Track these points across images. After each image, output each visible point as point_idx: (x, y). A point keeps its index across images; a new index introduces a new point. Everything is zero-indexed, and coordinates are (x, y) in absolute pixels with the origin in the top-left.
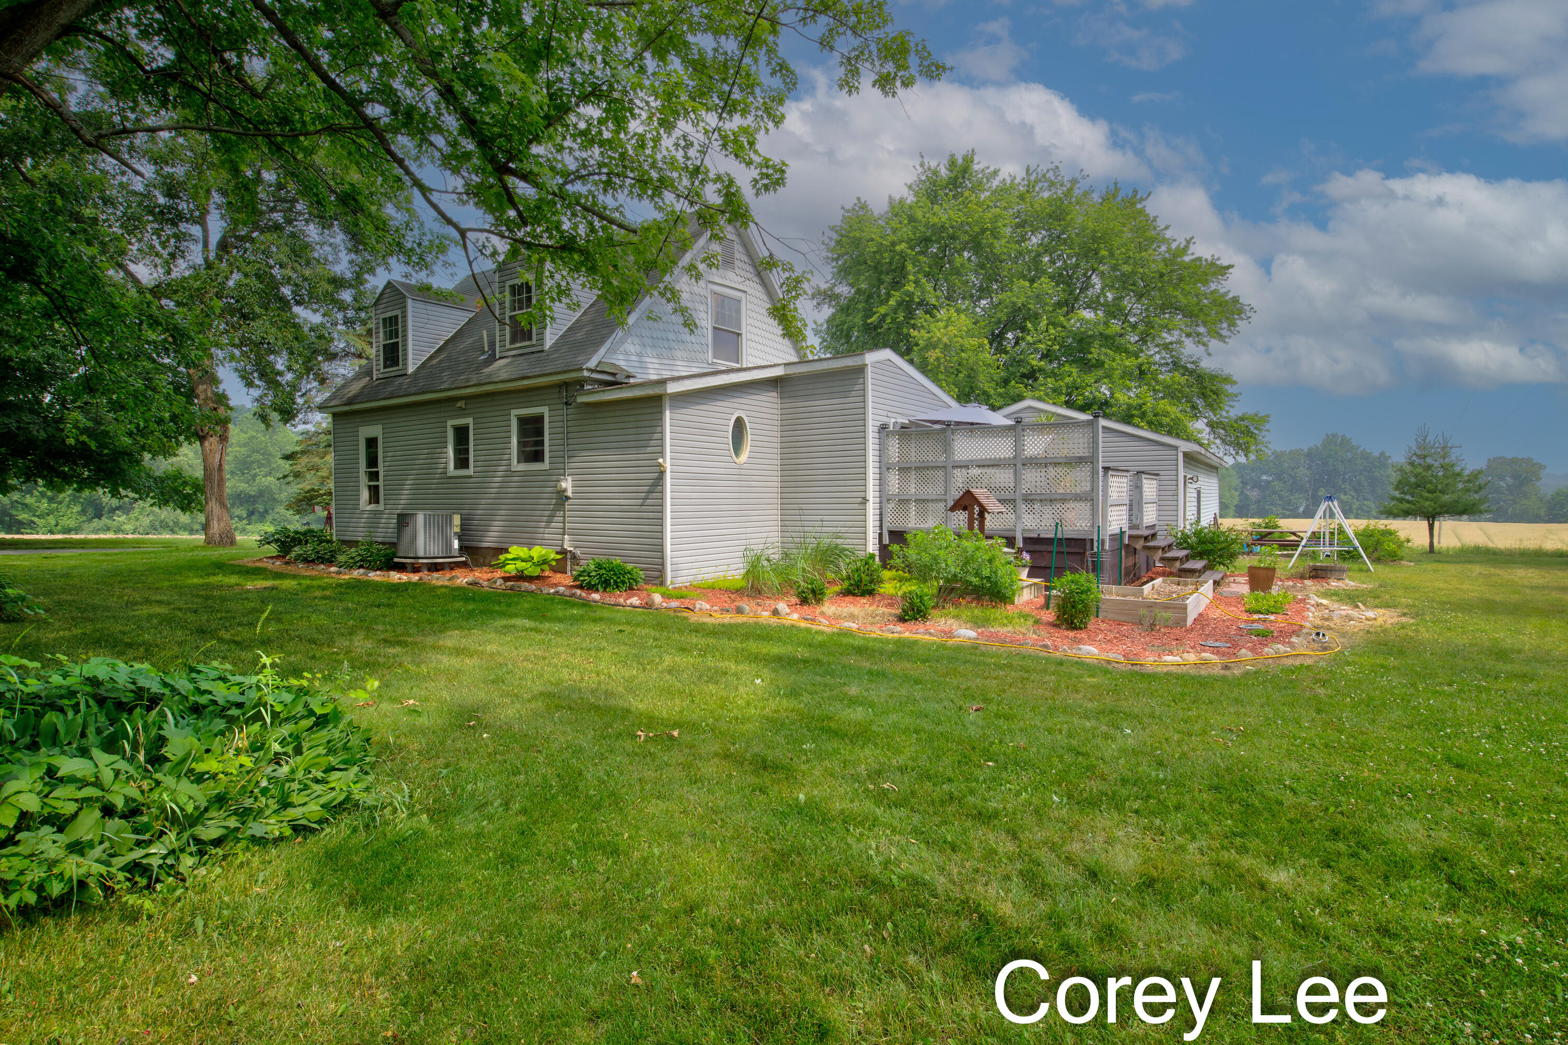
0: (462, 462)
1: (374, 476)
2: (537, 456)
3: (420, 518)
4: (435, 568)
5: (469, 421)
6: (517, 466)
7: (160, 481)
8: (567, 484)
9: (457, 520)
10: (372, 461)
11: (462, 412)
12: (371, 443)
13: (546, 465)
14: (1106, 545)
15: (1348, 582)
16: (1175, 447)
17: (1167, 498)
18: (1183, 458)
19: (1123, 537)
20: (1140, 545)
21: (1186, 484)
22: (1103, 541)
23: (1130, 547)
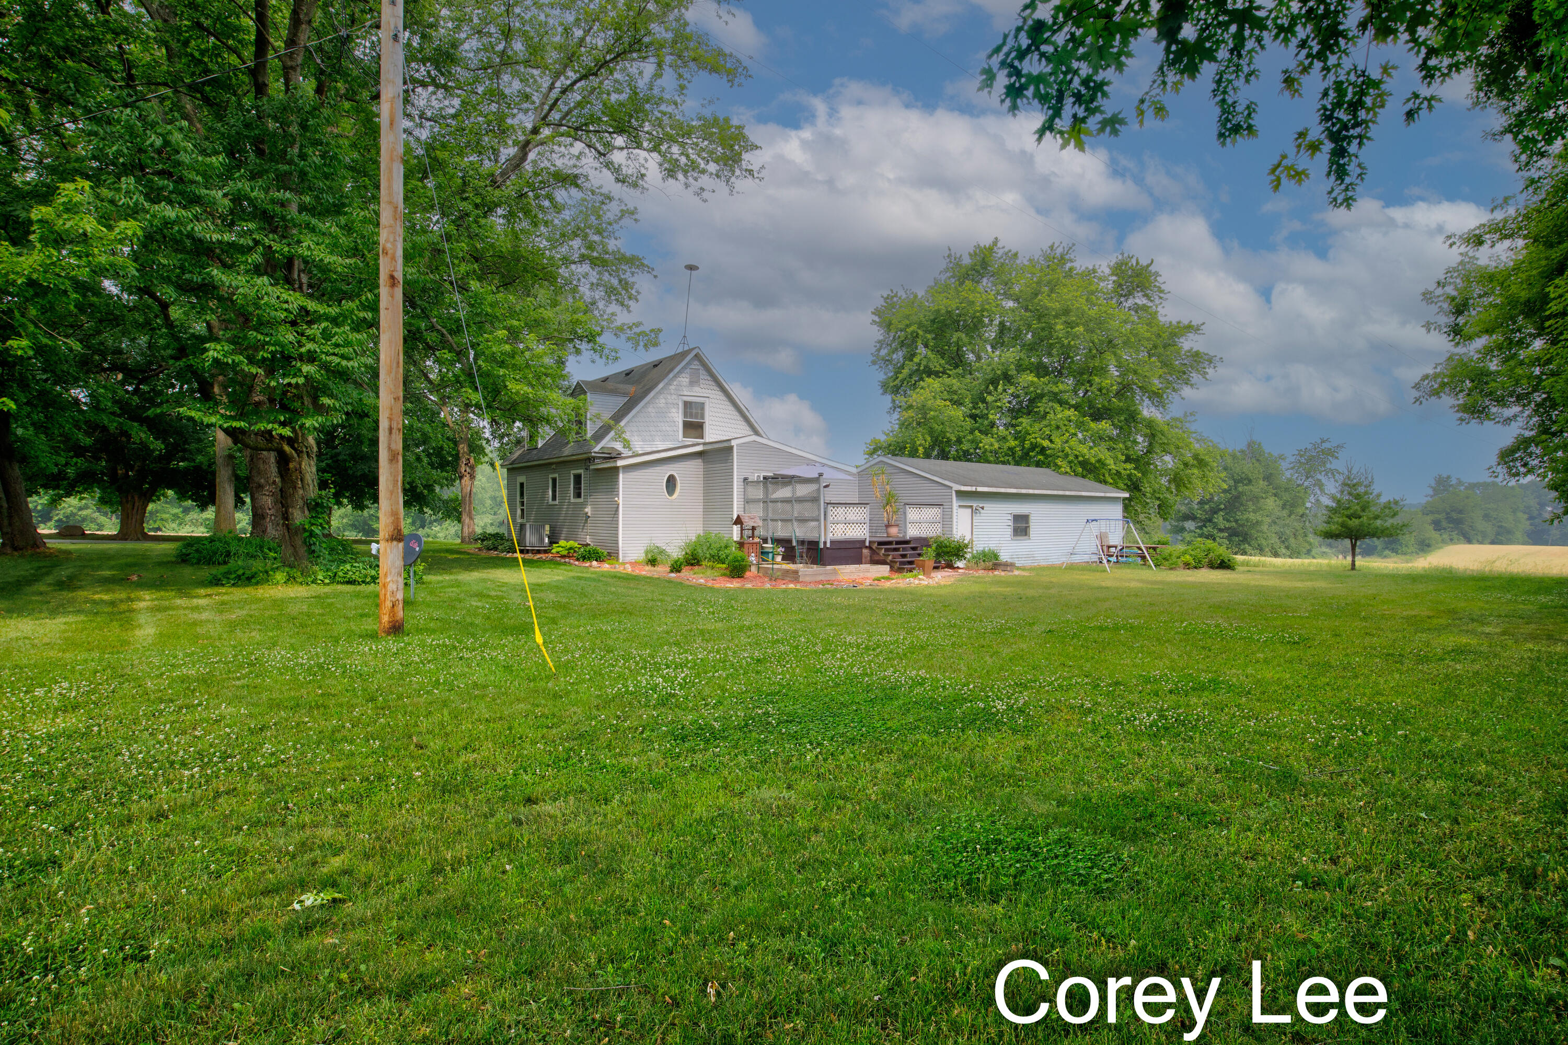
0: (554, 498)
1: (522, 504)
2: (578, 495)
3: (528, 526)
4: (539, 552)
5: (556, 475)
6: (573, 500)
7: (446, 502)
8: (588, 510)
9: (547, 528)
10: (522, 494)
11: (554, 471)
12: (522, 485)
13: (581, 500)
14: (828, 545)
15: (1016, 573)
16: (951, 488)
17: (947, 520)
18: (960, 494)
19: (864, 541)
20: (875, 546)
21: (974, 511)
22: (825, 543)
23: (870, 548)
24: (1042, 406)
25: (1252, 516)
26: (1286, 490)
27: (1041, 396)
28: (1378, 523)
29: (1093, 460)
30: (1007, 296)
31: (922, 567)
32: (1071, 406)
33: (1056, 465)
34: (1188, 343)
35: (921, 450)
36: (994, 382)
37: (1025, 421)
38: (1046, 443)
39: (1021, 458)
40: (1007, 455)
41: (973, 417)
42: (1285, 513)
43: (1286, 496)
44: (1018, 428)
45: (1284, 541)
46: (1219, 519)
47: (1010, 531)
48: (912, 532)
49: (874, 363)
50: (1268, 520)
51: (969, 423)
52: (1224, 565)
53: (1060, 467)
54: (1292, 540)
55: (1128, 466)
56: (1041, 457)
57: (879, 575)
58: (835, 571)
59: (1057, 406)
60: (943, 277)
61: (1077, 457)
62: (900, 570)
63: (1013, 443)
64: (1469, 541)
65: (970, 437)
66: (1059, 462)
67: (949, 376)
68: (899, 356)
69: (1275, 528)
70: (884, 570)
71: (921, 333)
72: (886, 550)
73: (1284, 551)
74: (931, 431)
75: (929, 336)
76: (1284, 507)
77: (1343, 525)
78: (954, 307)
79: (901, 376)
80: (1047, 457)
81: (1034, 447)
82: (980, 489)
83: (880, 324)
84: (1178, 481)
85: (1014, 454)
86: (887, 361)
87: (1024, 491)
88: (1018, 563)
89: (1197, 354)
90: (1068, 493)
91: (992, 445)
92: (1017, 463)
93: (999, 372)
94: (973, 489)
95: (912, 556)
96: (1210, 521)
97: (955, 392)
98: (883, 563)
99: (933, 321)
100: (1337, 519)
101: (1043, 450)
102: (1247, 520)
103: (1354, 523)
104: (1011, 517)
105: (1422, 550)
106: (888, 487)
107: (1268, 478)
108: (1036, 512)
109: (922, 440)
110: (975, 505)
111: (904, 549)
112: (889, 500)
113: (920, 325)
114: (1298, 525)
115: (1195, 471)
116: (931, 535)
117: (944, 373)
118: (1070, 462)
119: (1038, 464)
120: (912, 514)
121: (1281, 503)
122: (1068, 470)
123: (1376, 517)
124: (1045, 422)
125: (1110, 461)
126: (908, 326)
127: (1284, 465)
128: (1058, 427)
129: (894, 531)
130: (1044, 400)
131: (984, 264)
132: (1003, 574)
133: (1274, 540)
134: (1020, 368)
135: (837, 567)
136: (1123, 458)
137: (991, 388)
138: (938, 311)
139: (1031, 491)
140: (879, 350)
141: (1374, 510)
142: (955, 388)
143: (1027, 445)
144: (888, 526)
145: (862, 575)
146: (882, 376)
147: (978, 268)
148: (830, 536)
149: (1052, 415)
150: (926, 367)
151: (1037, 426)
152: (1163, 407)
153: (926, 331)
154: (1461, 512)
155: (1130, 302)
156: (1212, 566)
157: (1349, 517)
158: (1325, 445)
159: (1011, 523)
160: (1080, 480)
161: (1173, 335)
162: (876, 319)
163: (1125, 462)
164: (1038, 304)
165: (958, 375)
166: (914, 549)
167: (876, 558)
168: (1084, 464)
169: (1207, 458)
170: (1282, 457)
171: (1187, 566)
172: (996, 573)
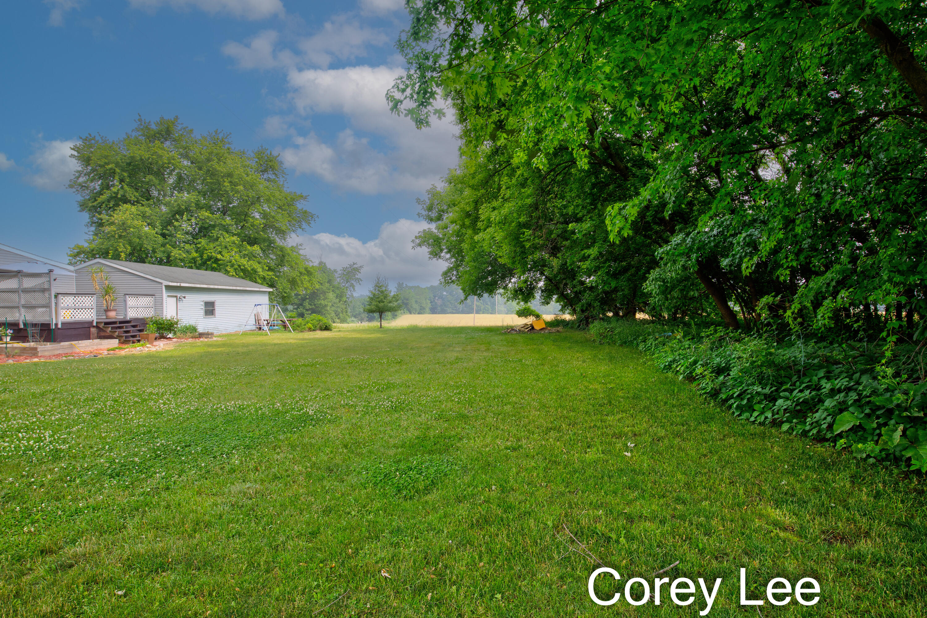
14: (60, 326)
15: (215, 339)
16: (161, 283)
17: (159, 305)
18: (168, 288)
19: (92, 322)
20: (102, 326)
21: (178, 299)
22: (56, 325)
23: (97, 327)
24: (215, 233)
25: (323, 302)
26: (338, 288)
27: (214, 226)
28: (391, 304)
29: (249, 269)
30: (186, 156)
31: (147, 338)
32: (235, 235)
33: (226, 270)
34: (300, 205)
35: (123, 255)
36: (180, 213)
37: (203, 242)
38: (219, 256)
39: (200, 265)
40: (190, 262)
41: (164, 235)
42: (338, 300)
43: (338, 292)
44: (199, 246)
45: (337, 315)
46: (306, 304)
47: (202, 312)
48: (131, 314)
49: (71, 186)
50: (330, 304)
51: (160, 239)
52: (327, 328)
53: (229, 272)
54: (341, 314)
55: (270, 273)
56: (215, 265)
57: (111, 347)
58: (72, 346)
59: (224, 233)
60: (134, 134)
61: (239, 266)
62: (126, 342)
63: (195, 255)
64: (411, 313)
65: (163, 249)
66: (228, 268)
67: (143, 205)
68: (97, 185)
69: (333, 308)
70: (114, 343)
71: (118, 170)
72: (112, 328)
73: (337, 320)
74: (130, 243)
75: (126, 174)
76: (337, 297)
77: (377, 306)
78: (147, 157)
79: (100, 200)
80: (219, 265)
81: (210, 258)
82: (183, 285)
83: (78, 158)
84: (293, 282)
85: (195, 262)
86: (83, 187)
87: (212, 287)
88: (215, 333)
89: (306, 212)
90: (238, 288)
91: (180, 254)
92: (198, 268)
93: (183, 207)
94: (178, 284)
95: (133, 331)
96: (301, 305)
97: (148, 217)
98: (111, 337)
99: (129, 164)
100: (374, 303)
101: (217, 260)
102: (320, 304)
103: (381, 305)
104: (203, 304)
105: (394, 318)
106: (107, 282)
107: (329, 281)
108: (218, 299)
109: (123, 248)
110: (179, 295)
111: (127, 327)
112: (107, 291)
113: (117, 165)
114: (344, 307)
115: (306, 277)
116: (146, 316)
117: (138, 202)
118: (235, 269)
119: (213, 269)
120: (131, 301)
121: (335, 295)
122: (234, 274)
123: (390, 302)
124: (217, 243)
125: (260, 270)
126: (108, 164)
127: (337, 275)
128: (226, 247)
129: (112, 314)
130: (216, 229)
131: (168, 132)
132: (206, 340)
133: (333, 314)
134: (199, 207)
135: (73, 343)
136: (267, 268)
137: (177, 216)
138: (133, 157)
139: (216, 287)
140: (78, 178)
141: (389, 298)
142: (147, 214)
143: (205, 256)
144: (107, 310)
145: (95, 348)
146: (79, 198)
147: (164, 133)
148: (61, 319)
149: (222, 239)
150: (124, 196)
151: (212, 245)
152: (284, 239)
153: (123, 170)
154: (407, 300)
155: (266, 176)
156: (321, 329)
157: (379, 302)
158: (355, 266)
159: (203, 307)
160: (244, 281)
161: (293, 199)
162: (75, 153)
163: (268, 270)
164: (211, 167)
165: (149, 206)
166: (134, 326)
167: (102, 334)
168: (244, 271)
169: (312, 270)
170: (335, 271)
171: (310, 330)
172: (201, 339)
